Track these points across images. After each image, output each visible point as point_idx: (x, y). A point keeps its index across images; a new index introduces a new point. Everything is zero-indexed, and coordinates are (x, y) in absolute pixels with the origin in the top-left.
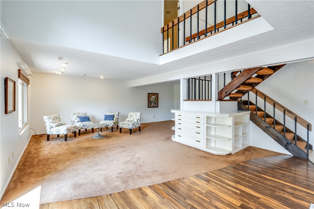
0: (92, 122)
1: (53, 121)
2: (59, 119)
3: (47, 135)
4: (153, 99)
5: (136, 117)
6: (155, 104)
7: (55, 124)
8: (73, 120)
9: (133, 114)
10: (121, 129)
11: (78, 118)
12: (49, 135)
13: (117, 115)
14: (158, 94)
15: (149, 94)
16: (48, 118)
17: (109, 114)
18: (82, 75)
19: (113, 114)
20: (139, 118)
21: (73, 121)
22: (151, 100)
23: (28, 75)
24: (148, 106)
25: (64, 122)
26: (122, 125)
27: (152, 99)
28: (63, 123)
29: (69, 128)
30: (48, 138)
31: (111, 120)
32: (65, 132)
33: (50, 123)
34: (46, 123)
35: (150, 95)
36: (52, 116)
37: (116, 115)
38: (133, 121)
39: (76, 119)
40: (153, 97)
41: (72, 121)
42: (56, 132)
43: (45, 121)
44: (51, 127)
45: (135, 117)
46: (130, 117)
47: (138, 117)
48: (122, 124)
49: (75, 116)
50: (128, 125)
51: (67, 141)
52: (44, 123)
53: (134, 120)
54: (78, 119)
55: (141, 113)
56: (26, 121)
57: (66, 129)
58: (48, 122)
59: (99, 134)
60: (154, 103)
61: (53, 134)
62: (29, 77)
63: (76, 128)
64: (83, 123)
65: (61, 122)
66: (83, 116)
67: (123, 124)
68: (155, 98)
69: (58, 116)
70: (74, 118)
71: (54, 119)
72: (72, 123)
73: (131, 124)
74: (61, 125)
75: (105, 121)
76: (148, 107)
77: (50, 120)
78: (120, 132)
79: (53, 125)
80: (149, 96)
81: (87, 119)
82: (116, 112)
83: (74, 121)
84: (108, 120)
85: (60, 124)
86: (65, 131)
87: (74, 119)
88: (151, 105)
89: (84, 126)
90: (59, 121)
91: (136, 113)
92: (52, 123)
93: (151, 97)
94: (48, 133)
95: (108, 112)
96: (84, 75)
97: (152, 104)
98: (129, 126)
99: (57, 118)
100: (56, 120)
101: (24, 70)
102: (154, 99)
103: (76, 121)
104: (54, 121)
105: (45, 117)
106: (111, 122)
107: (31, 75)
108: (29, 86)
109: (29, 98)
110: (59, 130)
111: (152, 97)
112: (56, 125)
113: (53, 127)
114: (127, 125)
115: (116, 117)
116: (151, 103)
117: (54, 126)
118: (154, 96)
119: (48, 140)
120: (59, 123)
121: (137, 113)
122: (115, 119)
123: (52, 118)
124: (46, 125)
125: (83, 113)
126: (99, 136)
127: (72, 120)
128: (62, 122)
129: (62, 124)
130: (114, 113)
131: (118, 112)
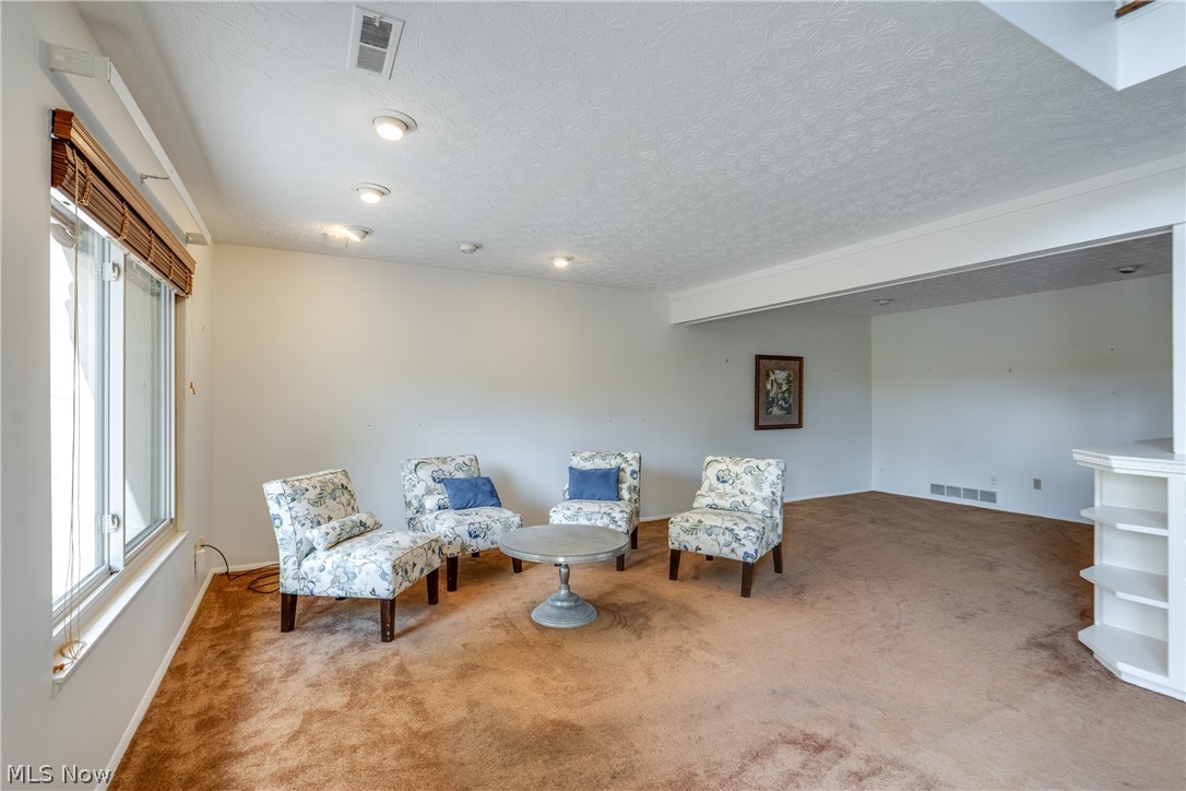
0: (515, 511)
1: (314, 511)
2: (345, 498)
3: (284, 596)
4: (780, 386)
5: (758, 484)
6: (788, 410)
7: (324, 528)
8: (416, 497)
9: (735, 469)
10: (676, 556)
11: (438, 486)
12: (294, 597)
13: (633, 472)
14: (800, 359)
15: (763, 362)
16: (289, 491)
17: (588, 466)
18: (463, 247)
19: (614, 463)
20: (779, 494)
21: (415, 504)
22: (768, 393)
23: (187, 241)
24: (757, 419)
25: (371, 514)
26: (684, 537)
27: (775, 384)
28: (370, 523)
29: (404, 560)
30: (290, 612)
31: (612, 500)
32: (386, 585)
33: (298, 526)
34: (277, 522)
35: (763, 364)
36: (311, 480)
37: (628, 470)
38: (742, 508)
39: (429, 492)
40: (781, 375)
41: (408, 504)
42: (333, 582)
43: (271, 512)
44: (305, 548)
45: (750, 489)
46: (721, 485)
47: (773, 484)
48: (686, 531)
49: (425, 473)
50: (728, 537)
51: (392, 638)
52: (267, 523)
53: (748, 502)
54: (441, 495)
55: (782, 466)
56: (168, 509)
57: (387, 567)
58: (286, 517)
59: (571, 594)
60: (782, 408)
61: (316, 592)
62: (193, 251)
63: (437, 551)
64: (469, 519)
65: (355, 517)
66: (460, 475)
67: (693, 530)
68: (789, 382)
69: (340, 479)
70: (420, 486)
71: (321, 496)
72: (410, 514)
73: (752, 534)
74: (356, 531)
75: (576, 504)
76: (758, 427)
77: (301, 508)
78: (673, 575)
79: (316, 535)
80: (763, 372)
81: (483, 493)
82: (629, 456)
83: (421, 506)
84: (593, 497)
85: (352, 528)
86: (383, 575)
87: (420, 490)
88: (768, 417)
89: (476, 537)
90: (349, 509)
91: (754, 462)
92: (308, 523)
93: (768, 376)
94: (289, 584)
95: (587, 454)
96: (477, 247)
97: (775, 410)
98: (734, 545)
99: (338, 493)
100: (329, 502)
101: (144, 177)
102: (784, 387)
103: (430, 503)
104: (322, 511)
105: (273, 488)
106: (618, 515)
107: (200, 241)
108: (190, 303)
109: (191, 374)
110: (349, 565)
111: (772, 377)
112: (333, 538)
113: (313, 549)
114: (721, 539)
115: (628, 481)
116: (770, 404)
117: (320, 545)
118: (784, 369)
119: (288, 625)
120: (347, 520)
121: (762, 464)
122: (625, 494)
123: (308, 495)
124: (279, 534)
125: (460, 460)
126: (576, 607)
127: (410, 496)
128: (363, 517)
129: (363, 529)
130: (619, 460)
131: (637, 455)
